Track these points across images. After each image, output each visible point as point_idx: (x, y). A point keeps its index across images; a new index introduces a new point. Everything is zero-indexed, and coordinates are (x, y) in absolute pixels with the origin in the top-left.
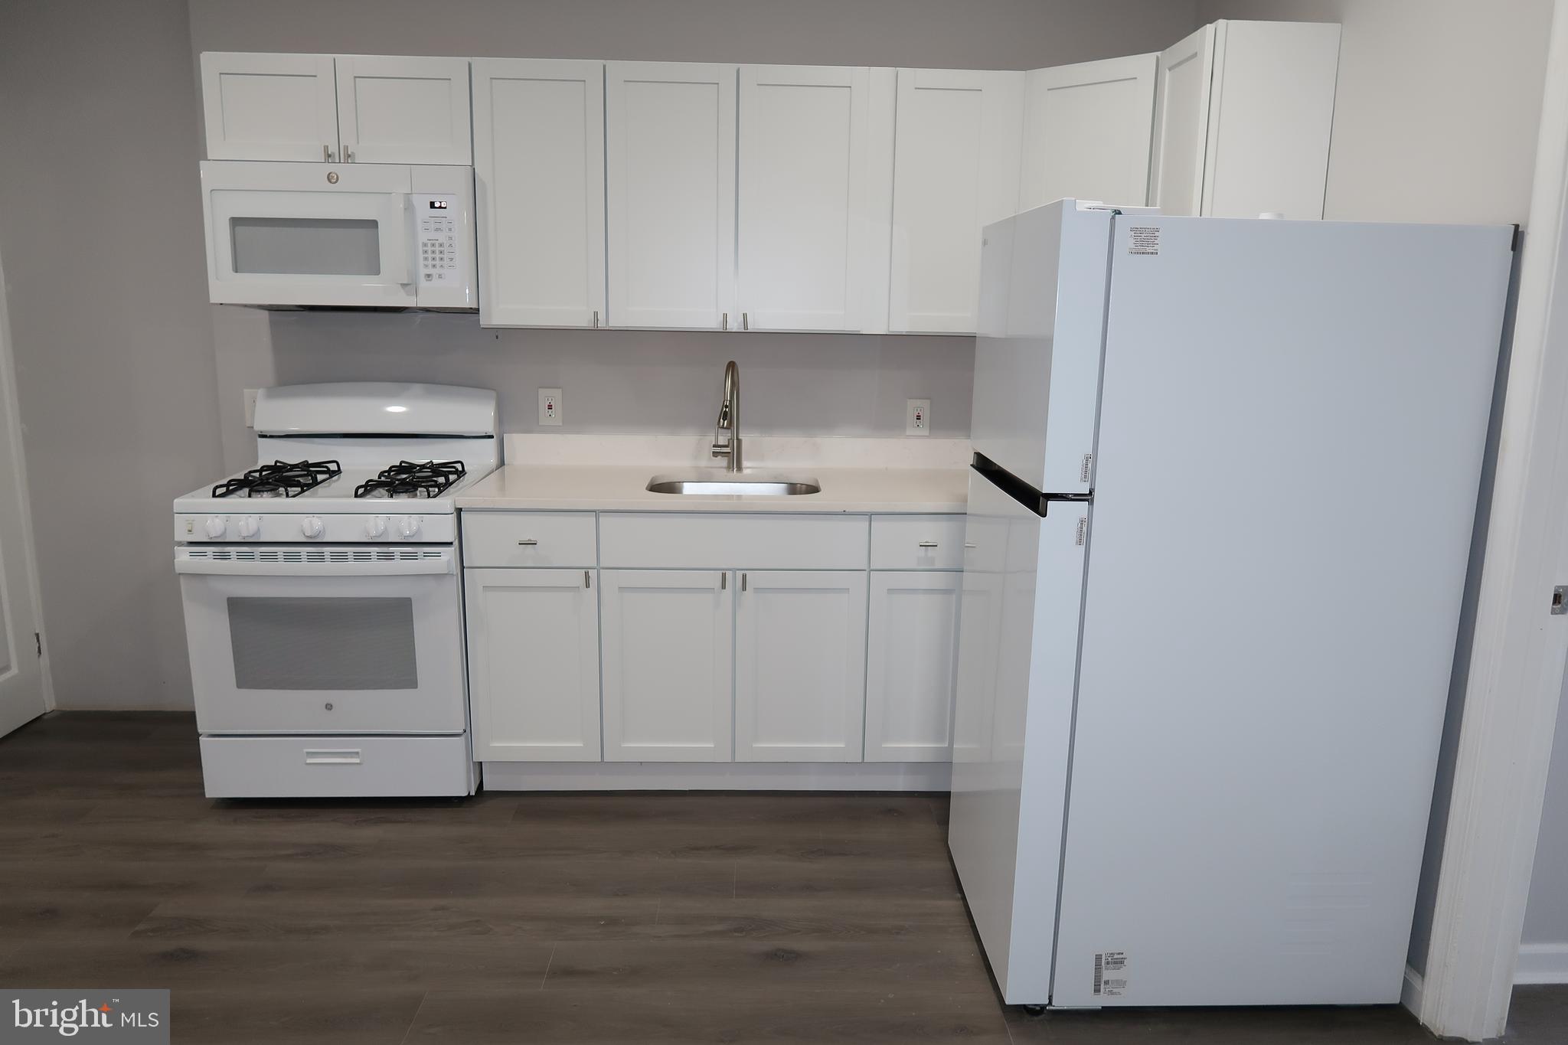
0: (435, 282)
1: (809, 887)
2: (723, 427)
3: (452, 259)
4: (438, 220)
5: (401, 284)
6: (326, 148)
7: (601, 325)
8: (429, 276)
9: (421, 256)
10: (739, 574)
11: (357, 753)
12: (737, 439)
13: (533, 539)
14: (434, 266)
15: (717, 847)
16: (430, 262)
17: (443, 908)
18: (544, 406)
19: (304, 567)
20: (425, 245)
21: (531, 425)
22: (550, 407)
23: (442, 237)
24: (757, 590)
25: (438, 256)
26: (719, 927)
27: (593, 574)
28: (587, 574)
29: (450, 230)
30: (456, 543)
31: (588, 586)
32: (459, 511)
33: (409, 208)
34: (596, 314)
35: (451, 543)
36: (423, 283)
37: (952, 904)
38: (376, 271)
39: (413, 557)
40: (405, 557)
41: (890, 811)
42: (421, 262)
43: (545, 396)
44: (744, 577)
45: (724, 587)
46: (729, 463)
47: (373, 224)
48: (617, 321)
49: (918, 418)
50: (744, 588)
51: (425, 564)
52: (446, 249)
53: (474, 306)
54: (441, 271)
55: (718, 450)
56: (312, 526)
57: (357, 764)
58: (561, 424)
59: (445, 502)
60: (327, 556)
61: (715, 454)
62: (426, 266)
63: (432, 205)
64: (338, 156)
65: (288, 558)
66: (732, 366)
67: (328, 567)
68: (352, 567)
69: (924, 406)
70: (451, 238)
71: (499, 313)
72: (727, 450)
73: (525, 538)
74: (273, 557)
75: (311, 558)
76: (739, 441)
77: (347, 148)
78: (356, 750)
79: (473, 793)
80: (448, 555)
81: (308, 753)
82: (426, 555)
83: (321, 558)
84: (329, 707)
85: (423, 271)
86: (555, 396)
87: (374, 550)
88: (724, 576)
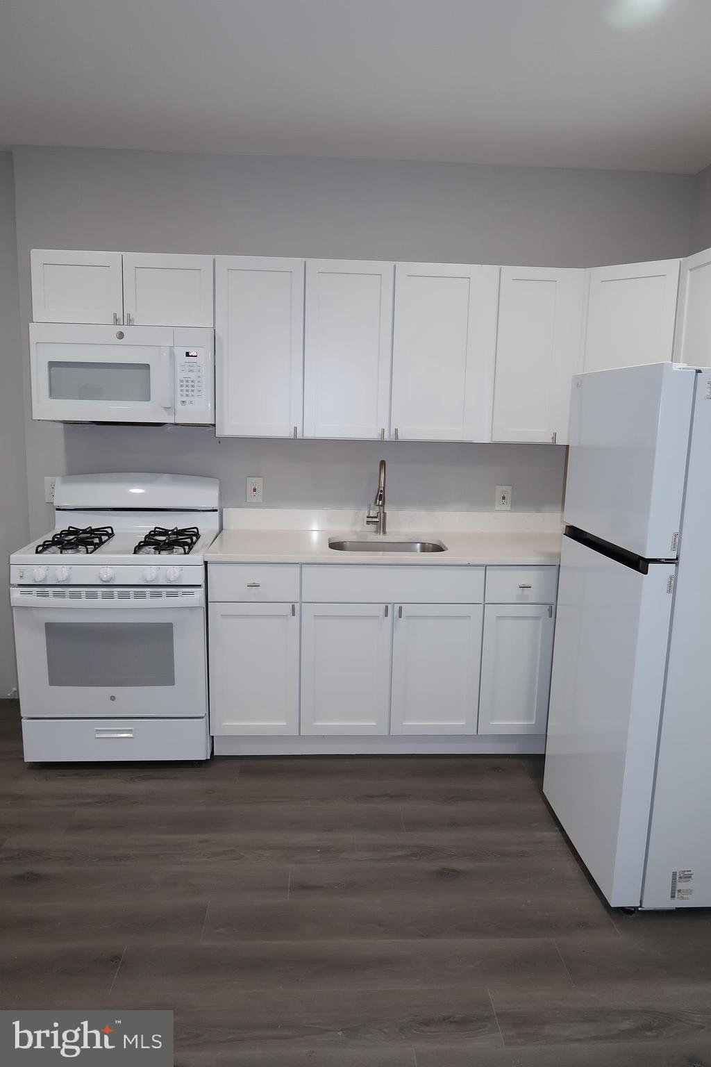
0: (188, 406)
1: (455, 824)
2: (378, 505)
3: (199, 391)
4: (191, 364)
5: (165, 408)
6: (115, 315)
7: (299, 436)
8: (183, 402)
9: (179, 389)
10: (397, 607)
11: (132, 730)
12: (383, 512)
13: (257, 582)
14: (187, 395)
15: (385, 795)
16: (185, 393)
17: (206, 841)
18: (250, 489)
19: (100, 602)
20: (182, 381)
21: (242, 503)
22: (255, 490)
23: (193, 376)
24: (408, 617)
25: (190, 388)
26: (400, 853)
27: (297, 606)
28: (293, 606)
29: (199, 371)
30: (204, 585)
31: (294, 615)
32: (206, 563)
33: (172, 356)
34: (295, 429)
35: (200, 586)
36: (179, 407)
37: (554, 835)
38: (148, 399)
39: (175, 595)
40: (169, 595)
41: (496, 768)
42: (179, 392)
43: (252, 482)
44: (401, 608)
45: (386, 615)
46: (377, 529)
47: (147, 367)
48: (309, 433)
49: (504, 498)
50: (400, 617)
51: (183, 600)
52: (196, 384)
53: (213, 423)
54: (192, 399)
55: (370, 520)
56: (106, 574)
57: (130, 738)
58: (261, 502)
59: (197, 556)
60: (116, 594)
61: (368, 523)
62: (182, 395)
63: (187, 354)
64: (122, 320)
65: (89, 596)
66: (383, 463)
67: (116, 602)
68: (132, 602)
69: (507, 490)
70: (199, 377)
71: (229, 428)
72: (377, 520)
73: (251, 582)
74: (78, 596)
75: (105, 596)
76: (385, 514)
77: (129, 315)
78: (129, 728)
79: (209, 758)
80: (199, 593)
81: (97, 730)
82: (184, 593)
83: (111, 596)
84: (113, 698)
85: (179, 399)
86: (258, 482)
87: (148, 590)
88: (387, 607)
